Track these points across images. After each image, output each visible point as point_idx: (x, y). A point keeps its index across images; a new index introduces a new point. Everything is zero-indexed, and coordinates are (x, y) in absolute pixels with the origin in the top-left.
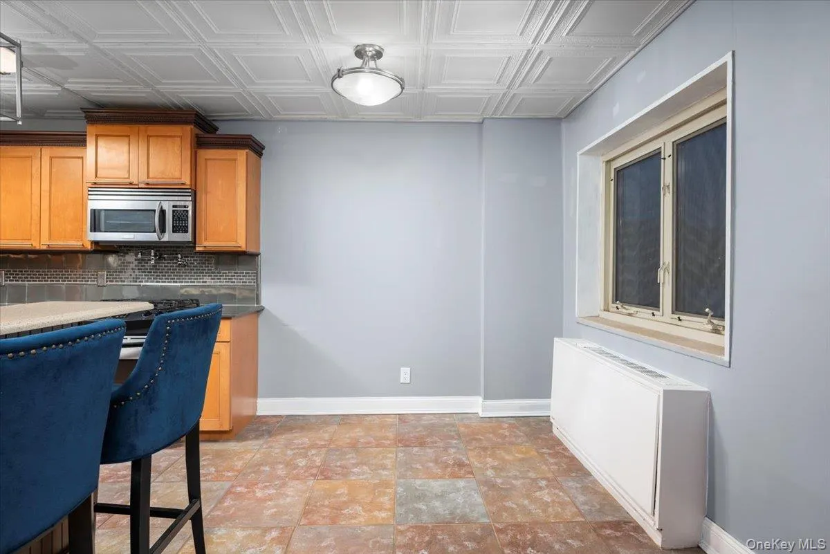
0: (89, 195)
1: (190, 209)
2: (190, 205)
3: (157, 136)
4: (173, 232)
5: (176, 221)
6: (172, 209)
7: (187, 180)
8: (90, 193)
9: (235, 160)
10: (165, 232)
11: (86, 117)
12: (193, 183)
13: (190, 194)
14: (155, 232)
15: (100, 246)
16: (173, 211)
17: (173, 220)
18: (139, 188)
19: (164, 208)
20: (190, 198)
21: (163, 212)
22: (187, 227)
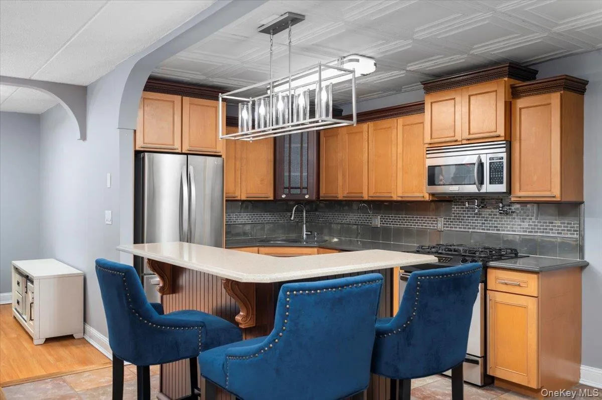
0: (427, 154)
1: (505, 161)
2: (504, 155)
3: (476, 94)
4: (490, 184)
5: (493, 172)
6: (489, 161)
7: (501, 131)
8: (428, 152)
9: (549, 104)
10: (483, 184)
11: (425, 89)
12: (508, 134)
13: (505, 145)
14: (475, 184)
15: (436, 197)
16: (490, 163)
17: (490, 172)
18: (462, 144)
19: (483, 161)
20: (504, 150)
21: (481, 165)
22: (502, 178)
